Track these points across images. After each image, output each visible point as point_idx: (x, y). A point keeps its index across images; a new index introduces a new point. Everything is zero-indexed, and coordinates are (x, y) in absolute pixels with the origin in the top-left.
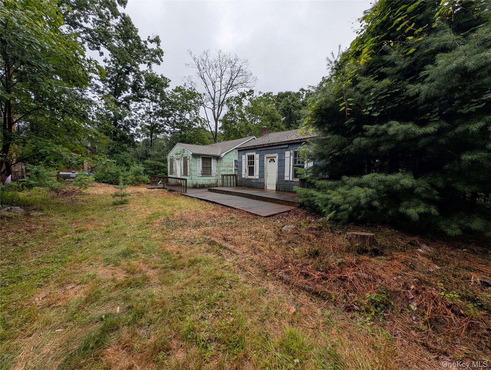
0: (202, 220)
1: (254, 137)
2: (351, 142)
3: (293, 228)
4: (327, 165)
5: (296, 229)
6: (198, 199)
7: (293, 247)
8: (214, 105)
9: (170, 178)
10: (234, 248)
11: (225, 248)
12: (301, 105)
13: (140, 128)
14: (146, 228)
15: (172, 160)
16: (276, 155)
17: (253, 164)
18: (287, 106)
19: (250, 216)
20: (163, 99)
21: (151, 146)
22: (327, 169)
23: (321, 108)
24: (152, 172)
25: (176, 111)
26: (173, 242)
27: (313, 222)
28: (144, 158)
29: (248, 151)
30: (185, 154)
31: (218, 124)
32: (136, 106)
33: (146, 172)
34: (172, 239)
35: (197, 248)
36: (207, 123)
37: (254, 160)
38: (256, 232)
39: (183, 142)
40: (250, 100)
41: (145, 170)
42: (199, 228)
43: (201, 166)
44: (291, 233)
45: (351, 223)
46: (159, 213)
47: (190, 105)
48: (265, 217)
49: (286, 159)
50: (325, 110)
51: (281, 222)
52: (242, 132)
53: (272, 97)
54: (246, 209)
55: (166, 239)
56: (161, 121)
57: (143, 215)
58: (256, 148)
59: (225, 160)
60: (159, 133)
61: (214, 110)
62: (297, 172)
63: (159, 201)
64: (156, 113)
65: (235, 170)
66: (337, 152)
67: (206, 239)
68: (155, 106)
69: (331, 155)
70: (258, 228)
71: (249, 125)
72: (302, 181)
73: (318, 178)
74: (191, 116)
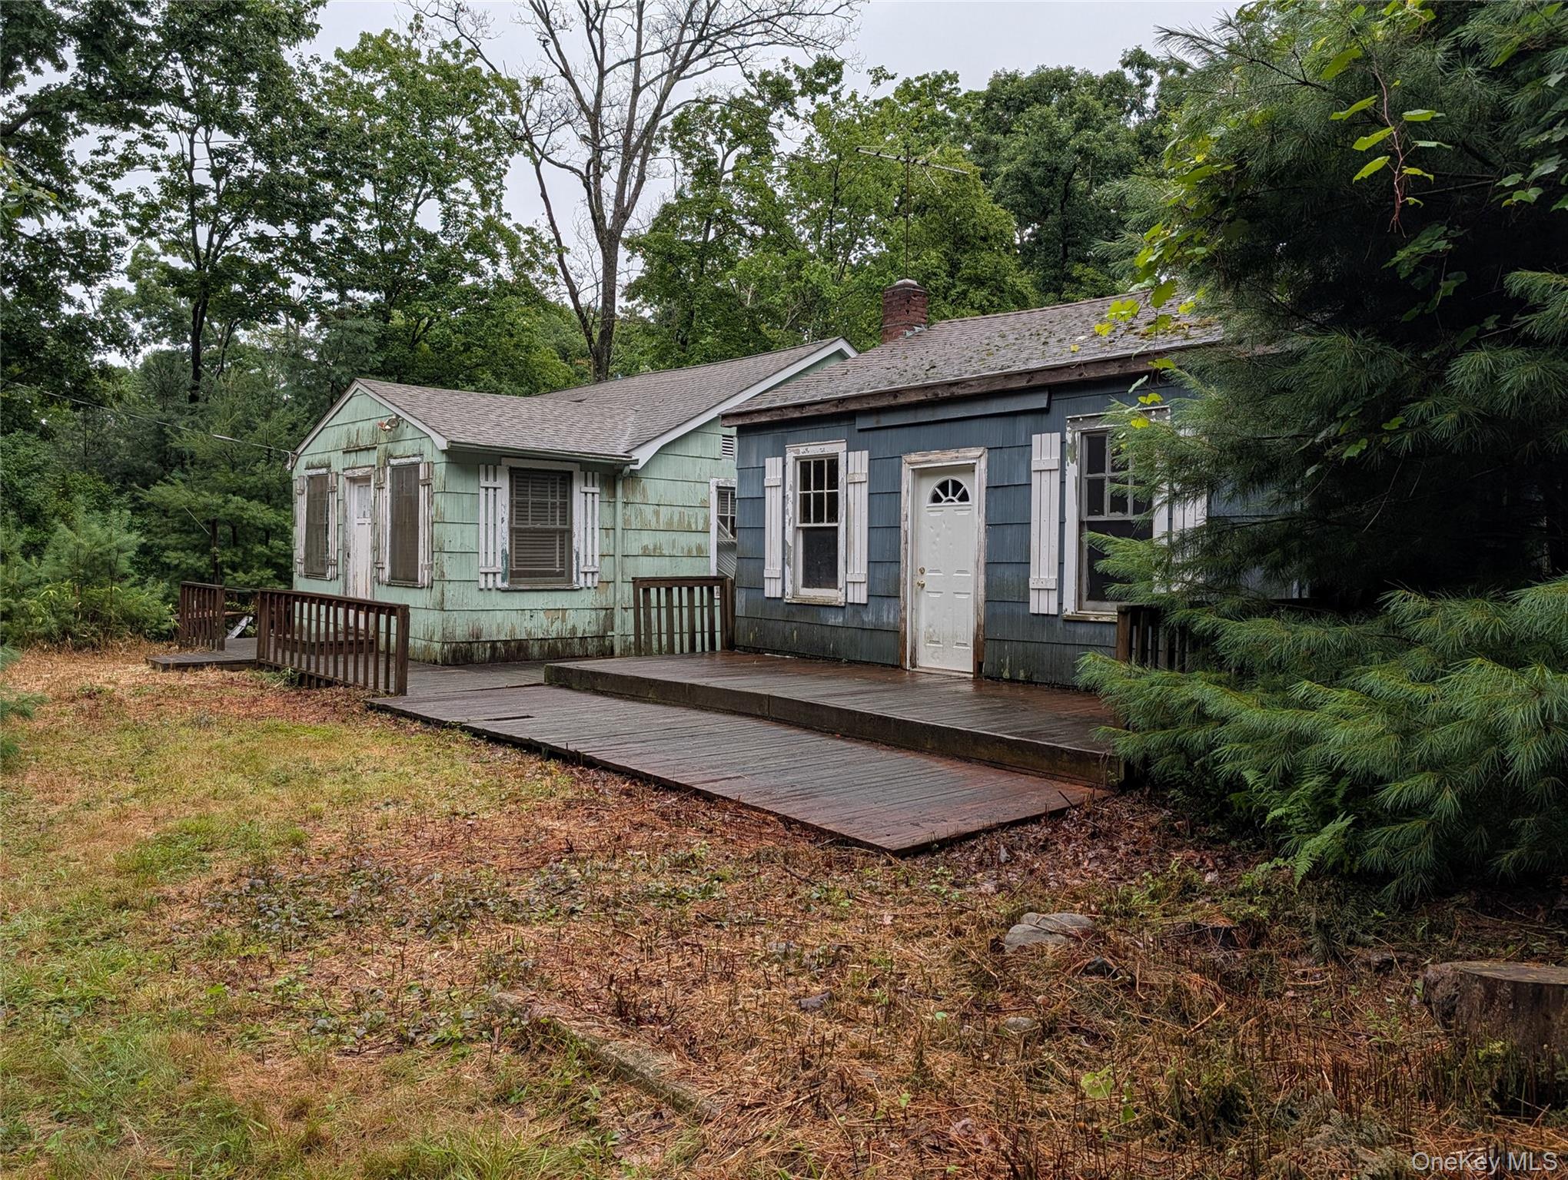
0: (487, 878)
1: (842, 345)
2: (1435, 379)
3: (1074, 930)
4: (1290, 518)
5: (1095, 935)
6: (477, 733)
7: (1072, 1063)
8: (598, 151)
9: (304, 597)
10: (683, 1075)
11: (622, 1074)
12: (1133, 150)
13: (131, 288)
14: (107, 937)
15: (320, 488)
16: (975, 455)
17: (833, 516)
18: (1045, 156)
19: (803, 845)
20: (276, 109)
21: (194, 399)
22: (1295, 544)
23: (1241, 165)
24: (192, 560)
25: (358, 184)
26: (281, 1031)
27: (1208, 891)
28: (143, 472)
29: (803, 433)
30: (405, 449)
31: (621, 264)
32: (105, 151)
33: (155, 560)
34: (273, 1011)
35: (433, 1074)
36: (553, 259)
37: (841, 491)
38: (835, 960)
39: (396, 371)
40: (820, 119)
41: (144, 550)
42: (463, 931)
43: (504, 529)
44: (1061, 966)
45: (1459, 899)
46: (208, 832)
47: (448, 147)
48: (902, 854)
49: (1035, 477)
50: (1272, 182)
51: (1000, 888)
52: (770, 313)
53: (954, 104)
54: (777, 801)
55: (230, 1016)
56: (262, 242)
57: (100, 844)
58: (850, 416)
59: (655, 488)
60: (249, 315)
61: (599, 176)
62: (1101, 565)
63: (222, 748)
64: (228, 192)
65: (722, 548)
66: (1353, 440)
67: (500, 1011)
68: (227, 153)
69: (1313, 455)
70: (849, 933)
71: (816, 272)
72: (1135, 622)
73: (1236, 601)
74: (449, 215)
